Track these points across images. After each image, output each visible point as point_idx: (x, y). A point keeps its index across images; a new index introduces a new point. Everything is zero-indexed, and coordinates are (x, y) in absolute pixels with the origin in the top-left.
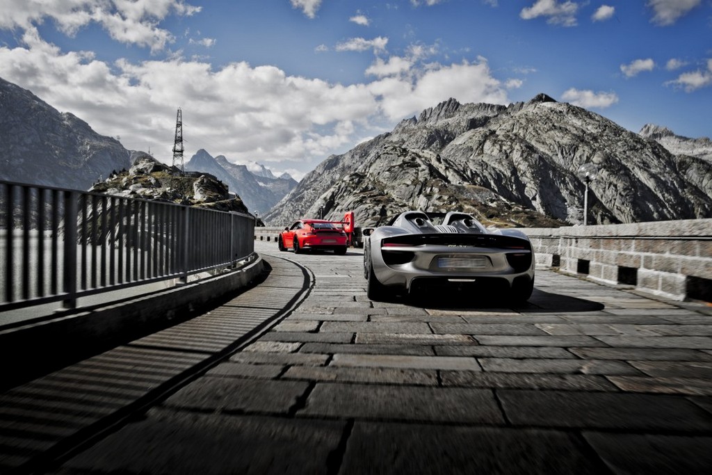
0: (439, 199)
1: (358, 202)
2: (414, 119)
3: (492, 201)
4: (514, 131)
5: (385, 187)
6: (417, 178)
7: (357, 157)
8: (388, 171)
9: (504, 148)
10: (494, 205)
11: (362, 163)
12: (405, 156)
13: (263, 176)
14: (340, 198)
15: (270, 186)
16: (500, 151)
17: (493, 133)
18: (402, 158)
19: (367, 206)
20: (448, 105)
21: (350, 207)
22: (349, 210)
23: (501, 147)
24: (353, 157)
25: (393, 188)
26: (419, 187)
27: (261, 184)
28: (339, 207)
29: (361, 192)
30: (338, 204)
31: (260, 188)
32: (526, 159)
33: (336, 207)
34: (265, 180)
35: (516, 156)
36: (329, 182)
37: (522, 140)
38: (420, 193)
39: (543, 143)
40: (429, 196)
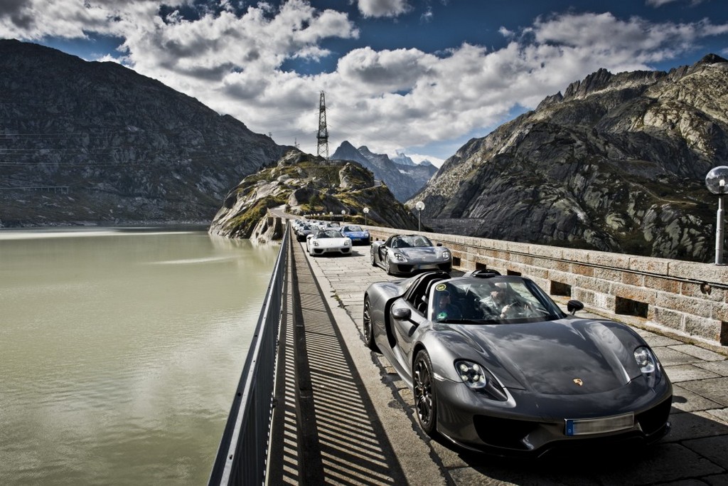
0: (599, 177)
1: (506, 184)
2: (559, 94)
3: (662, 177)
4: (680, 98)
5: (536, 167)
6: (572, 155)
7: (499, 139)
8: (538, 149)
9: (669, 117)
10: (664, 181)
11: (504, 145)
12: (557, 132)
13: (404, 164)
14: (486, 181)
15: (410, 173)
16: (665, 121)
17: (655, 101)
18: (554, 135)
19: (517, 187)
20: (598, 76)
21: (498, 190)
22: (496, 193)
23: (665, 117)
24: (494, 139)
25: (545, 168)
26: (575, 165)
27: (402, 172)
28: (485, 191)
29: (510, 174)
30: (485, 188)
31: (401, 175)
32: (696, 129)
33: (482, 191)
34: (406, 168)
35: (684, 126)
36: (471, 166)
37: (691, 108)
38: (576, 171)
39: (717, 109)
40: (587, 175)
